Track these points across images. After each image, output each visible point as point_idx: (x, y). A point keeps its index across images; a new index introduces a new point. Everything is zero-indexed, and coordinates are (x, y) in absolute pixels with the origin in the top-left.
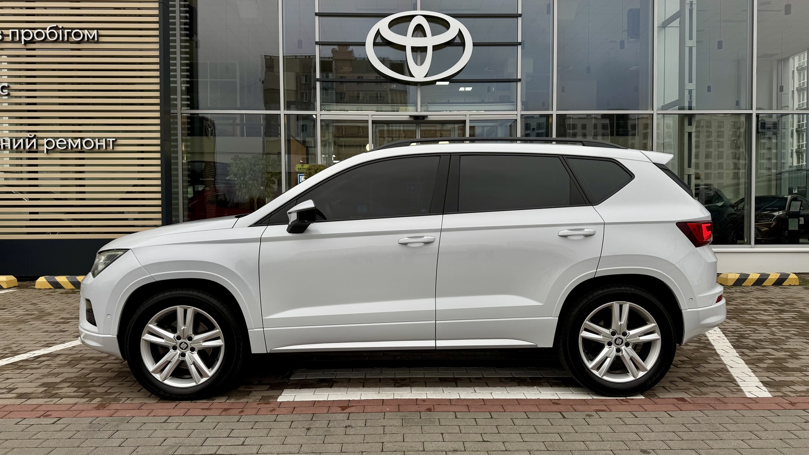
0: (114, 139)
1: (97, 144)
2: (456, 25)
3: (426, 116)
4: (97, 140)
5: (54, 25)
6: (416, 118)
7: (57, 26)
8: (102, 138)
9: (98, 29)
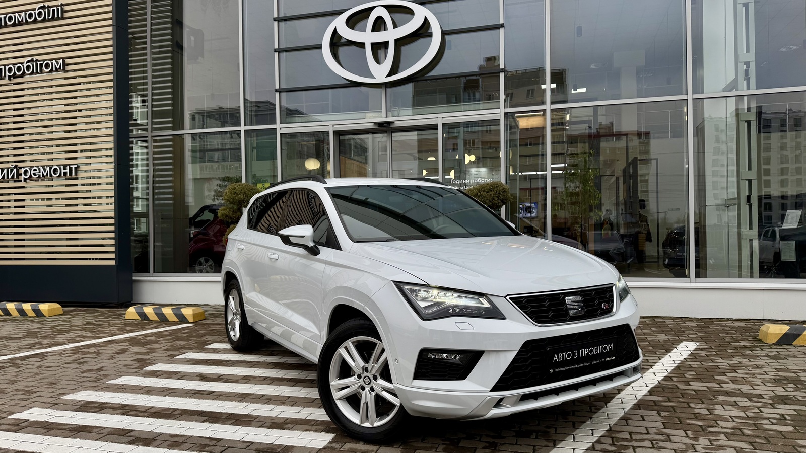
0: (76, 166)
1: (63, 171)
2: (421, 12)
3: (392, 122)
4: (62, 167)
5: (30, 59)
6: (380, 124)
7: (32, 60)
8: (66, 165)
9: (63, 59)
